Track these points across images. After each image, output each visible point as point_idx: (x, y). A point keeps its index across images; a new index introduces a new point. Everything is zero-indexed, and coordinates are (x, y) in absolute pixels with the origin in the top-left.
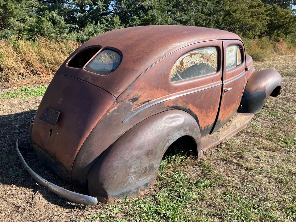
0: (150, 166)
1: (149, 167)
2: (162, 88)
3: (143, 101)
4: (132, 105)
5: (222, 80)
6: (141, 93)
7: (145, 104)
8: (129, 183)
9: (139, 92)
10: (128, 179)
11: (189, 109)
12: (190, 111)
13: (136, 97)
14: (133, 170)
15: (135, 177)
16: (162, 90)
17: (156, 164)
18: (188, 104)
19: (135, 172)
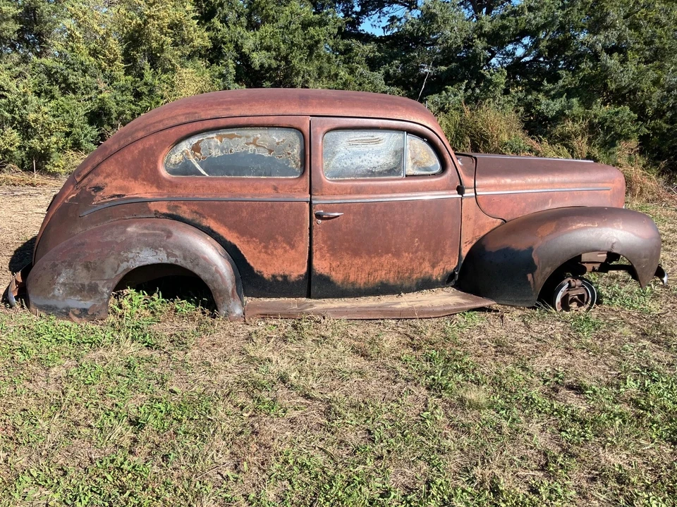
0: (91, 286)
1: (88, 285)
2: (144, 180)
3: (111, 194)
4: (95, 196)
5: (310, 193)
6: (107, 180)
7: (114, 199)
8: (54, 295)
9: (104, 179)
10: (54, 289)
11: (209, 228)
12: (212, 231)
13: (101, 185)
14: (62, 280)
15: (63, 291)
16: (145, 183)
17: (103, 287)
18: (204, 217)
19: (64, 284)
